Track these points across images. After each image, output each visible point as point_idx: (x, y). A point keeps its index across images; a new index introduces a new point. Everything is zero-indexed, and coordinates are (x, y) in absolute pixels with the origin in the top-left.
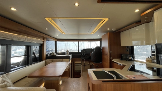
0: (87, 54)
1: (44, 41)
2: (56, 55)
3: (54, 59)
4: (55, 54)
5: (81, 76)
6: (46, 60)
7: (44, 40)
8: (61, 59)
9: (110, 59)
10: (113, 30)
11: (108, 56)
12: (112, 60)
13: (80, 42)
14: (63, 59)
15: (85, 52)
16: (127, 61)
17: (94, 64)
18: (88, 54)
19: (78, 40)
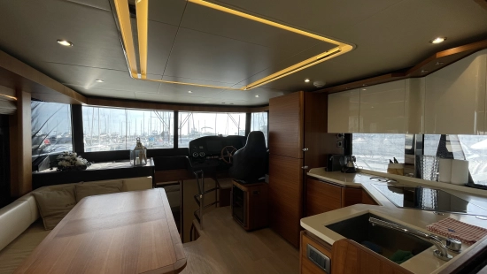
0: (210, 156)
1: (18, 104)
2: (85, 167)
3: (81, 184)
4: (82, 161)
5: (201, 232)
6: (38, 192)
7: (18, 93)
8: (117, 181)
9: (304, 170)
10: (316, 84)
11: (299, 162)
12: (308, 174)
13: (180, 114)
14: (128, 181)
15: (201, 147)
16: (342, 172)
17: (243, 188)
18: (214, 155)
19: (177, 107)
